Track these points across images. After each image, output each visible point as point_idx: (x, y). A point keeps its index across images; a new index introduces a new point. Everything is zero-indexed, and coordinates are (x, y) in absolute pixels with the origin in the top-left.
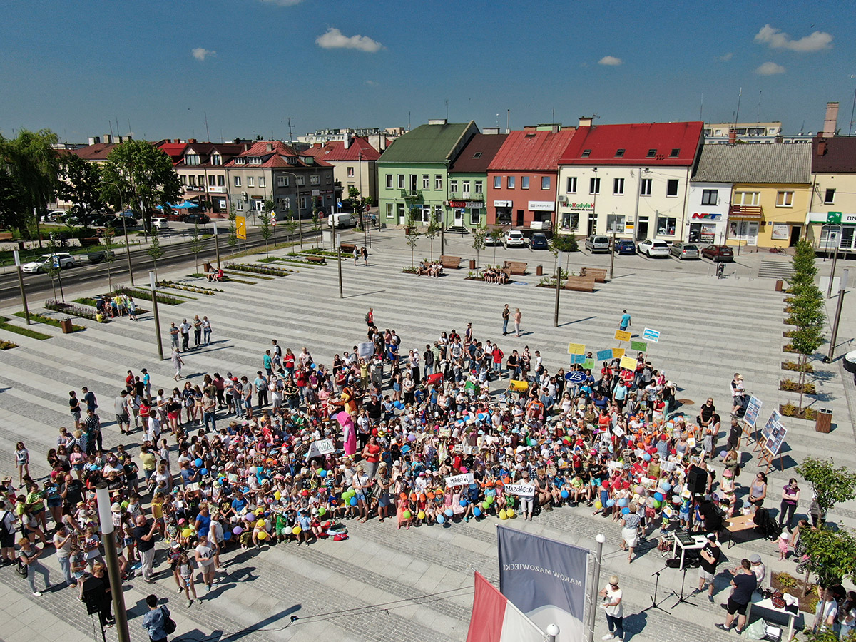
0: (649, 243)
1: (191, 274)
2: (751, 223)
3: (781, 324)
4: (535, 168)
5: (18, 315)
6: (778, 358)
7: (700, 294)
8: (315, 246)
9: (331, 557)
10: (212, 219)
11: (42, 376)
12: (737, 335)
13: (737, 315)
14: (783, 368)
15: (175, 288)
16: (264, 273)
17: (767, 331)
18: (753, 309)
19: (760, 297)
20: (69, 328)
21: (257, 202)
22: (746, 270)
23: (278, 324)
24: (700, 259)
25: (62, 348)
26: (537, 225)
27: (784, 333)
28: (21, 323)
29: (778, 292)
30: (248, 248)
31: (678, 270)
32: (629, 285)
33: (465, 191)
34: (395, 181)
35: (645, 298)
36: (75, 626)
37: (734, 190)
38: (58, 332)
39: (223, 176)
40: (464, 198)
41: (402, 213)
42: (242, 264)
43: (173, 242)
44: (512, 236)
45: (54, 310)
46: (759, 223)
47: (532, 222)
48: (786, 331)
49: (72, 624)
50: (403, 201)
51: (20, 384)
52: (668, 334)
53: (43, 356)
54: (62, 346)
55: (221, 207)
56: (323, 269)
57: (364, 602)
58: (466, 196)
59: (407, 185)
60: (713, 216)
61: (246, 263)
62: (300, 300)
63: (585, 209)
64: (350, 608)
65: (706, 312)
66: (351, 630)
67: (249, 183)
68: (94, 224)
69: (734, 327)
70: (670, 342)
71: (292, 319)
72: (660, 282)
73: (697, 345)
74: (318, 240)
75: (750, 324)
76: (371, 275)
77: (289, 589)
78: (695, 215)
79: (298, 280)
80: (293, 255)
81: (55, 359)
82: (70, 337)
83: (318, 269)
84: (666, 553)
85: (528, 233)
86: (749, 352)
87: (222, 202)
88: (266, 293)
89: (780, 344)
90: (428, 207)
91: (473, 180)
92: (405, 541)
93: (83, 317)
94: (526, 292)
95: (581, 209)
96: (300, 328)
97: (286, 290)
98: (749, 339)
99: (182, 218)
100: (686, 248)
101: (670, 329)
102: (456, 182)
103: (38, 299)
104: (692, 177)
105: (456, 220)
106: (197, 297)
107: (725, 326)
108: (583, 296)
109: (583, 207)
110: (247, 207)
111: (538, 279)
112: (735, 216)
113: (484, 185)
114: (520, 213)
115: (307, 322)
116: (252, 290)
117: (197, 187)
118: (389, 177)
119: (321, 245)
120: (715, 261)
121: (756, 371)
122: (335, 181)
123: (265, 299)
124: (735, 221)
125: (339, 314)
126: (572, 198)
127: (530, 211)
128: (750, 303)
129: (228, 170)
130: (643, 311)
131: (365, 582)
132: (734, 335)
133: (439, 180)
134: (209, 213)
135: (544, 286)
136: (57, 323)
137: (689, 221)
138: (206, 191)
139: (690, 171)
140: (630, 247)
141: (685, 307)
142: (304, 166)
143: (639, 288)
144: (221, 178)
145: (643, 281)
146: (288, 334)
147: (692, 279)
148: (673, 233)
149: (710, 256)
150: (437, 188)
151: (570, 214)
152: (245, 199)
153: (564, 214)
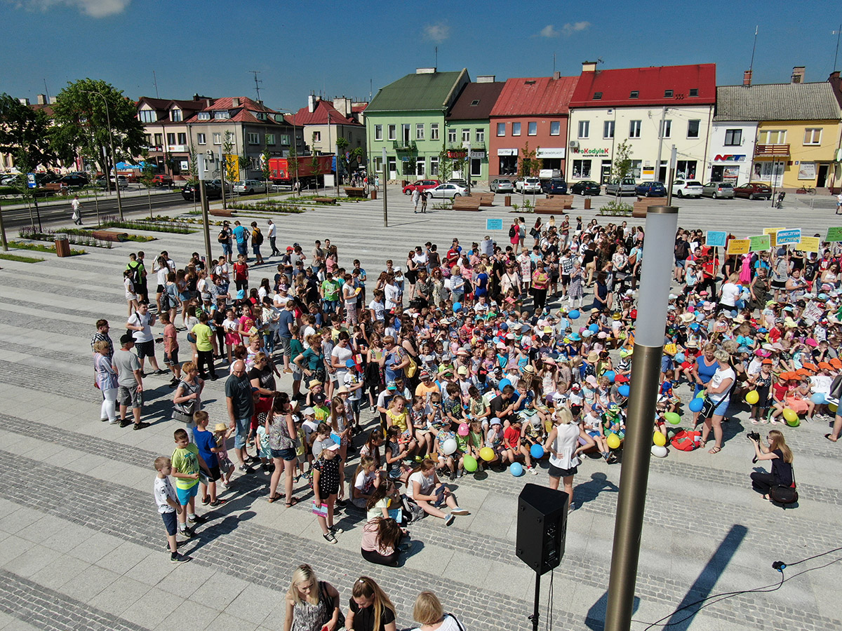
1: (188, 212)
2: (777, 163)
4: (543, 113)
10: (174, 181)
15: (175, 222)
24: (735, 199)
26: (547, 174)
33: (464, 140)
34: (385, 132)
37: (759, 129)
39: (184, 134)
40: (464, 147)
41: (393, 168)
44: (529, 181)
45: (34, 239)
46: (786, 163)
47: (541, 171)
50: (394, 153)
53: (43, 276)
55: (183, 169)
56: (337, 208)
58: (466, 145)
59: (398, 135)
60: (737, 157)
61: (246, 204)
63: (598, 154)
67: (214, 140)
78: (718, 157)
79: (317, 216)
81: (62, 279)
82: (70, 260)
83: (332, 208)
87: (183, 163)
90: (422, 159)
91: (473, 127)
95: (594, 154)
100: (721, 186)
102: (454, 130)
104: (714, 116)
105: (454, 172)
109: (596, 153)
110: (212, 167)
112: (760, 156)
113: (486, 133)
117: (154, 147)
118: (378, 129)
122: (304, 144)
124: (759, 162)
126: (584, 144)
127: (538, 159)
129: (190, 127)
133: (435, 129)
135: (604, 216)
137: (710, 164)
138: (164, 151)
139: (713, 109)
140: (658, 189)
142: (274, 124)
144: (182, 137)
148: (694, 176)
149: (746, 195)
150: (433, 137)
151: (581, 161)
152: (211, 158)
153: (575, 161)
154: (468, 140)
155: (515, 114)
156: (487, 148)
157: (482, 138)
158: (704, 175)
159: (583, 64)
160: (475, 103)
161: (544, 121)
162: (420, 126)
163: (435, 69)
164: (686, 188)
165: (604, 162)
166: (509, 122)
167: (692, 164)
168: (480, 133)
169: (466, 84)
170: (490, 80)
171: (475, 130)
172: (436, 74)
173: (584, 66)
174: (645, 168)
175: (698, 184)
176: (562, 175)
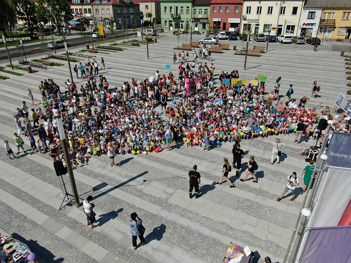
0: (283, 36)
1: (81, 50)
2: (329, 28)
3: (345, 69)
4: (232, 3)
5: (8, 66)
6: (345, 82)
7: (307, 57)
8: (134, 39)
9: (158, 158)
10: (87, 29)
11: (22, 90)
12: (325, 73)
13: (324, 66)
14: (347, 86)
15: (74, 55)
16: (113, 50)
17: (338, 72)
18: (331, 63)
19: (334, 59)
20: (31, 71)
21: (106, 21)
22: (326, 48)
23: (122, 69)
24: (305, 44)
25: (29, 79)
26: (232, 30)
27: (346, 72)
28: (10, 69)
29: (342, 57)
30: (104, 40)
31: (296, 48)
32: (275, 54)
33: (200, 14)
34: (168, 9)
35: (283, 59)
36: (50, 184)
37: (323, 12)
38: (26, 73)
39: (90, 9)
40: (199, 17)
41: (171, 25)
42: (103, 46)
43: (71, 38)
44: (221, 34)
45: (23, 64)
46: (333, 27)
47: (230, 28)
48: (347, 72)
49: (49, 183)
50: (171, 19)
51: (12, 93)
52: (295, 73)
53: (21, 82)
54: (29, 78)
55: (91, 24)
56: (138, 48)
57: (174, 175)
58: (200, 16)
59: (173, 11)
60: (312, 24)
61: (104, 46)
62: (130, 60)
63: (254, 21)
64: (169, 177)
65: (310, 64)
66: (170, 185)
67: (102, 12)
68: (35, 31)
69: (324, 70)
70: (296, 76)
71: (128, 67)
72: (288, 53)
73: (308, 77)
74: (135, 37)
75: (331, 69)
76: (160, 50)
77: (141, 170)
78: (304, 24)
79: (128, 52)
80: (124, 42)
81: (26, 83)
82: (31, 74)
83: (136, 48)
84: (305, 156)
85: (228, 33)
86: (331, 80)
87: (91, 21)
88: (115, 57)
89: (345, 77)
90: (183, 22)
91: (203, 8)
92: (189, 152)
93: (36, 67)
94: (230, 57)
95: (252, 22)
96: (132, 71)
97: (124, 56)
98: (331, 75)
99: (73, 29)
100: (299, 39)
101: (295, 71)
102: (196, 10)
103: (16, 60)
104: (304, 5)
105: (195, 28)
106: (85, 59)
107: (320, 70)
108: (255, 58)
110: (102, 23)
111: (234, 52)
112: (322, 24)
113: (209, 11)
114: (224, 24)
115: (134, 68)
116: (108, 56)
117: (79, 14)
118: (166, 8)
119: (136, 39)
120: (312, 45)
121: (335, 87)
122: (140, 12)
123: (115, 60)
124: (322, 27)
125: (148, 65)
126: (248, 17)
127: (229, 23)
128: (329, 61)
129: (93, 6)
130: (282, 64)
131: (174, 167)
132: (324, 73)
133: (188, 9)
134: (85, 26)
135: (237, 54)
136: (25, 69)
137: (301, 27)
138: (83, 16)
139: (304, 2)
140: (274, 39)
141: (301, 62)
142: (127, 4)
143: (279, 55)
144: (89, 10)
145: (280, 52)
146: (126, 73)
147: (303, 52)
148: (293, 33)
149: (310, 42)
150: (187, 13)
151: (247, 24)
152: (101, 20)
153: (244, 24)
155: (220, 3)
156: (209, 18)
157: (207, 13)
158: (297, 33)
161: (232, 6)
162: (182, 7)
164: (284, 39)
165: (257, 25)
166: (218, 6)
167: (293, 27)
171: (204, 10)
174: (273, 28)
176: (239, 30)
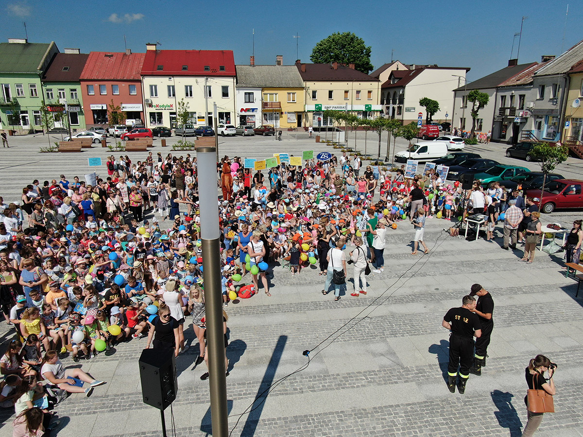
2: (275, 113)
4: (122, 79)
24: (254, 136)
26: (131, 122)
33: (60, 97)
37: (263, 92)
40: (61, 103)
44: (118, 128)
46: (280, 113)
47: (127, 120)
60: (253, 110)
63: (167, 108)
78: (242, 110)
90: (25, 112)
91: (67, 88)
95: (164, 108)
102: (51, 90)
104: (237, 84)
105: (55, 122)
109: (164, 107)
112: (266, 109)
113: (79, 92)
124: (266, 112)
126: (155, 101)
133: (33, 88)
135: (176, 151)
137: (238, 114)
139: (235, 80)
140: (210, 130)
148: (230, 122)
149: (261, 133)
150: (32, 95)
151: (155, 113)
153: (150, 113)
154: (64, 97)
155: (100, 78)
156: (82, 104)
157: (76, 96)
158: (235, 121)
159: (147, 45)
160: (66, 69)
161: (124, 84)
162: (19, 86)
163: (26, 40)
164: (226, 129)
165: (171, 113)
166: (96, 84)
167: (228, 114)
168: (74, 92)
169: (56, 54)
170: (77, 52)
171: (69, 90)
172: (27, 45)
173: (148, 46)
174: (198, 118)
175: (232, 127)
176: (143, 123)
